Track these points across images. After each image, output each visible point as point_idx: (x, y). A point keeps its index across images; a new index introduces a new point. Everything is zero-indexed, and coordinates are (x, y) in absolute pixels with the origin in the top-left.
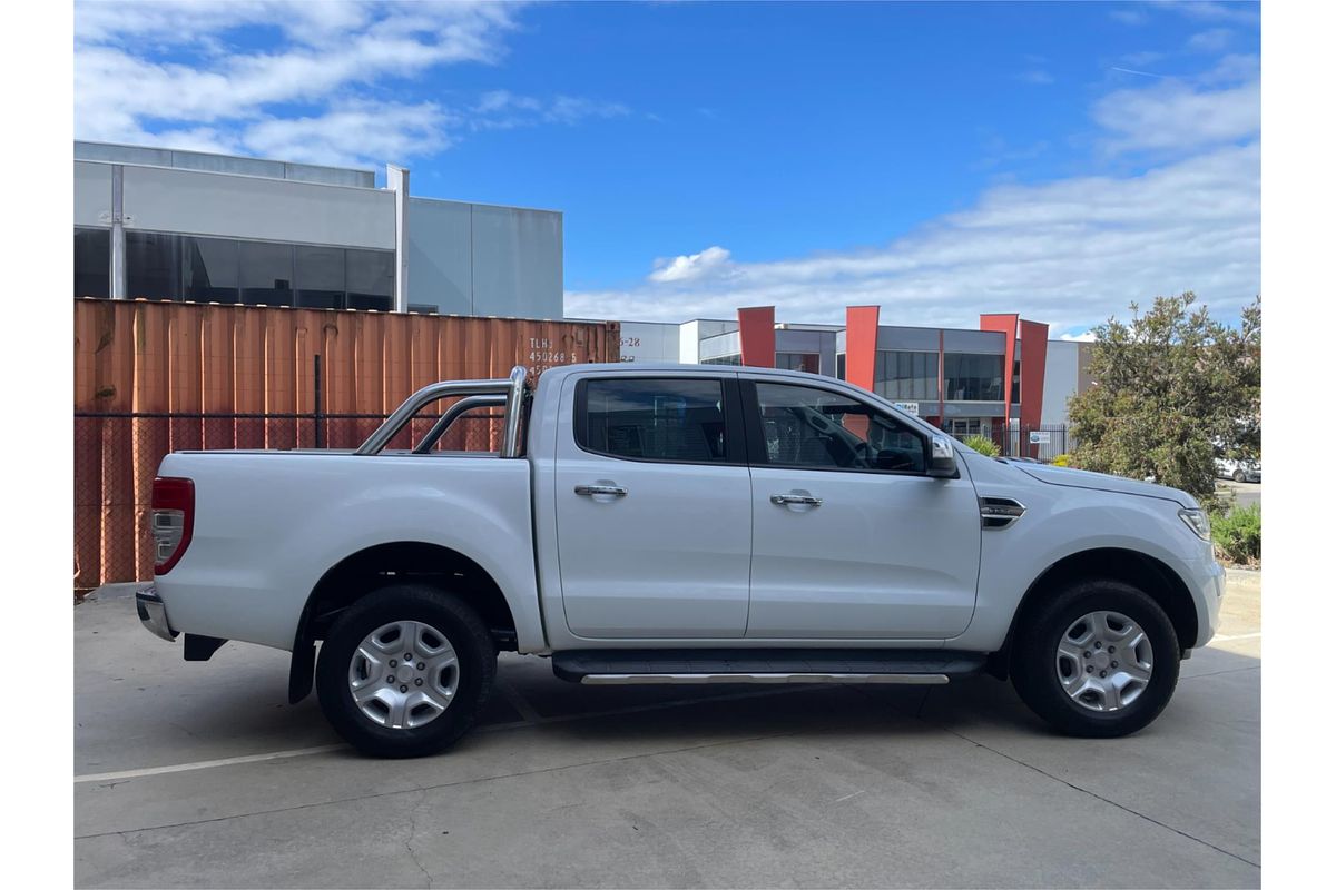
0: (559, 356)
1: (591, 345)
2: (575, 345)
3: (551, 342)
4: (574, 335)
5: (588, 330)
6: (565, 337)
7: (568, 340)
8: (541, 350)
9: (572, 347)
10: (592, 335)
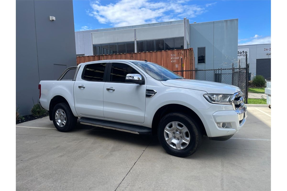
0: (178, 58)
1: (185, 54)
2: (182, 55)
3: (176, 55)
4: (181, 52)
5: (185, 51)
6: (179, 53)
7: (180, 54)
8: (173, 57)
9: (181, 55)
10: (185, 52)
